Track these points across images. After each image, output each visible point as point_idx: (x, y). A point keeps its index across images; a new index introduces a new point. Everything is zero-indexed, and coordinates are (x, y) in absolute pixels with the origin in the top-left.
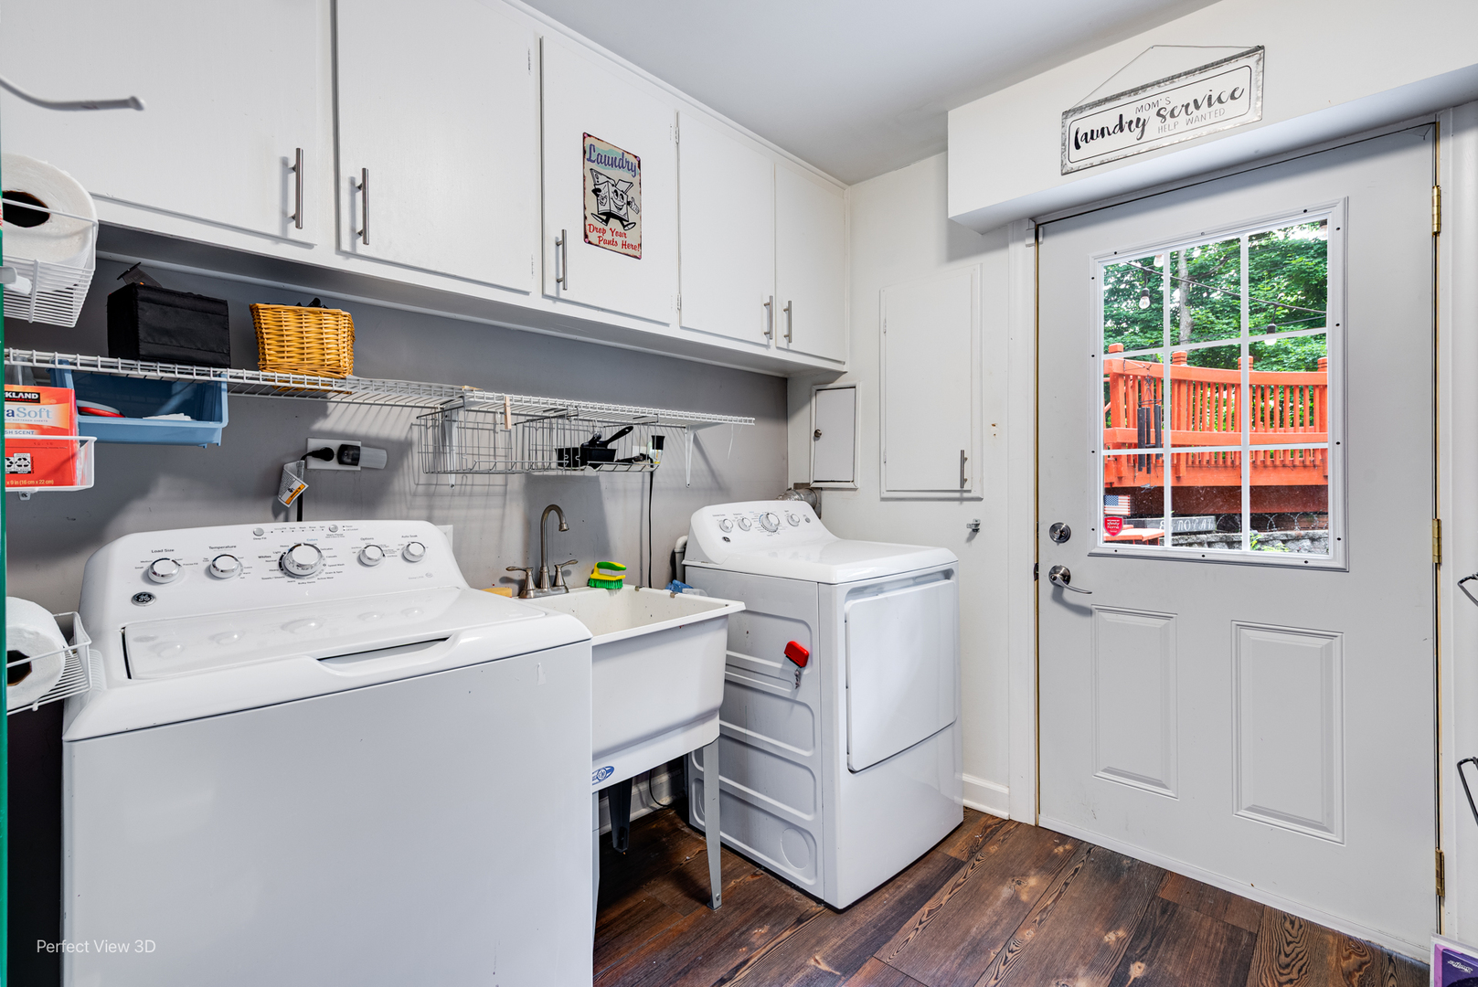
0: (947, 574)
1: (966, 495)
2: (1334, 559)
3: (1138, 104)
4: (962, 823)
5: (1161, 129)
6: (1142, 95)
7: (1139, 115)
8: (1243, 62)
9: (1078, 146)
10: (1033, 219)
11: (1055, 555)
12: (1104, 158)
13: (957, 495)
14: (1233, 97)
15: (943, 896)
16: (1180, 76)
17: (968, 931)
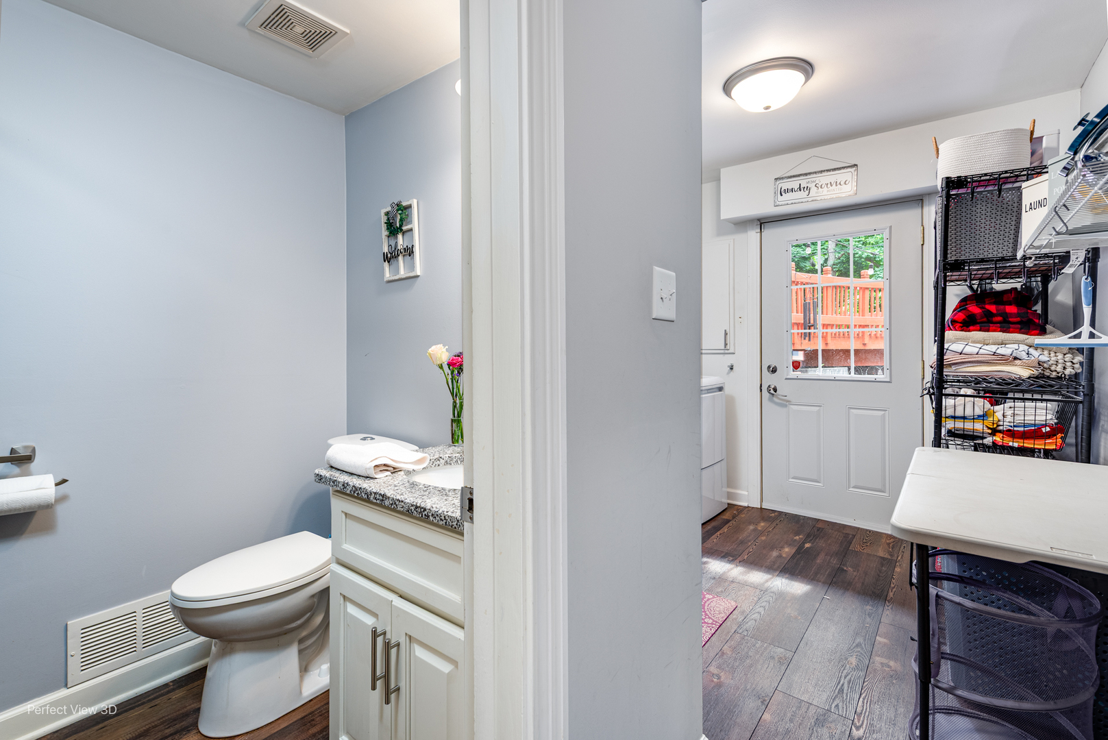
0: (720, 389)
1: (726, 351)
2: (886, 378)
3: (808, 180)
4: (726, 509)
5: (817, 193)
6: (809, 177)
7: (808, 185)
8: (849, 170)
9: (781, 195)
10: (759, 220)
11: (770, 379)
12: (793, 201)
13: (722, 351)
14: (845, 183)
15: (725, 529)
16: (824, 171)
17: (738, 538)
